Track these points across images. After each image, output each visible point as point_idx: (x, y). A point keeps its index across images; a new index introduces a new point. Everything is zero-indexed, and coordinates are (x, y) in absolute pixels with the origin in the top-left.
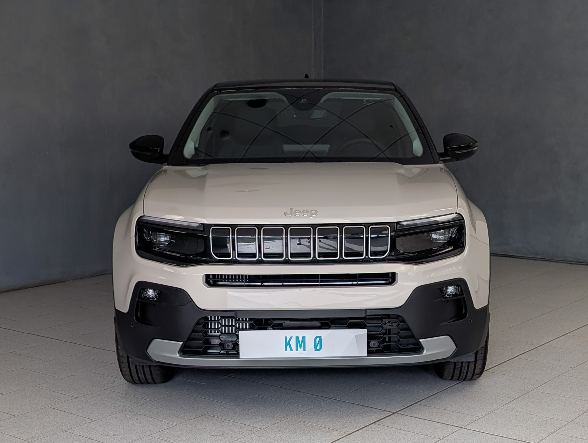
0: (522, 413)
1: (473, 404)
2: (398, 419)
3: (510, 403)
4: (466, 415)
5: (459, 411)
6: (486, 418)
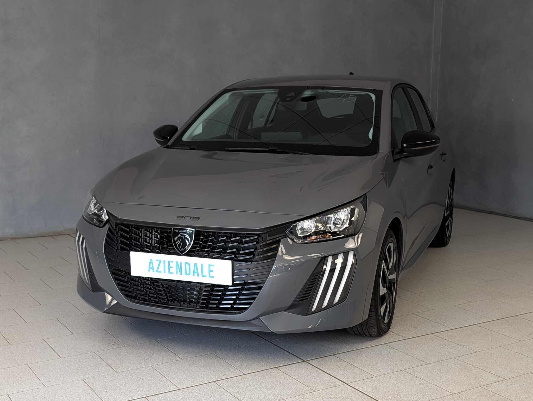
0: (418, 378)
1: (383, 363)
2: (300, 367)
3: (418, 367)
4: (363, 372)
5: (362, 368)
6: (379, 378)
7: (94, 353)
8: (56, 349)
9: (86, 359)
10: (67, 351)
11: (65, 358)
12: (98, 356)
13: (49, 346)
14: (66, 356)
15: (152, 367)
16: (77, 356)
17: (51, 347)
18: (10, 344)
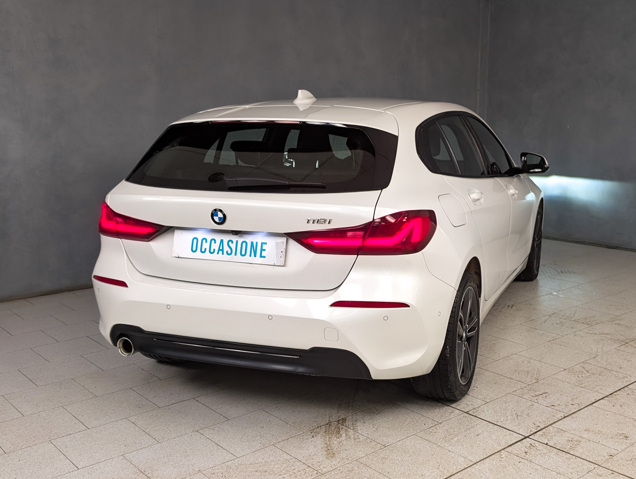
7: (273, 446)
8: (222, 445)
9: (269, 456)
10: (239, 447)
11: (242, 457)
12: (282, 450)
13: (210, 441)
14: (243, 455)
15: (359, 462)
16: (256, 453)
17: (214, 442)
18: (158, 442)
